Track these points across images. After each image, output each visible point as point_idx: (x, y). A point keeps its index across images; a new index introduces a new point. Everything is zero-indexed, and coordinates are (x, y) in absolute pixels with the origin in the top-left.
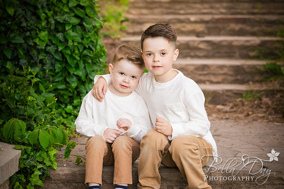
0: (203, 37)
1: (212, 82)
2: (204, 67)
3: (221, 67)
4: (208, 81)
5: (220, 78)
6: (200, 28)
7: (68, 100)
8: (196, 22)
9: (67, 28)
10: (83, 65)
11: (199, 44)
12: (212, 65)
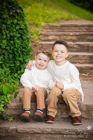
0: (76, 42)
1: (80, 63)
2: (76, 56)
3: (84, 56)
4: (78, 62)
5: (83, 61)
6: (74, 38)
7: (15, 71)
8: (72, 35)
9: (15, 39)
10: (22, 56)
11: (74, 45)
12: (80, 55)
